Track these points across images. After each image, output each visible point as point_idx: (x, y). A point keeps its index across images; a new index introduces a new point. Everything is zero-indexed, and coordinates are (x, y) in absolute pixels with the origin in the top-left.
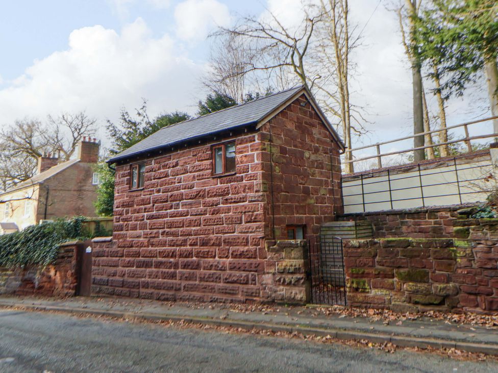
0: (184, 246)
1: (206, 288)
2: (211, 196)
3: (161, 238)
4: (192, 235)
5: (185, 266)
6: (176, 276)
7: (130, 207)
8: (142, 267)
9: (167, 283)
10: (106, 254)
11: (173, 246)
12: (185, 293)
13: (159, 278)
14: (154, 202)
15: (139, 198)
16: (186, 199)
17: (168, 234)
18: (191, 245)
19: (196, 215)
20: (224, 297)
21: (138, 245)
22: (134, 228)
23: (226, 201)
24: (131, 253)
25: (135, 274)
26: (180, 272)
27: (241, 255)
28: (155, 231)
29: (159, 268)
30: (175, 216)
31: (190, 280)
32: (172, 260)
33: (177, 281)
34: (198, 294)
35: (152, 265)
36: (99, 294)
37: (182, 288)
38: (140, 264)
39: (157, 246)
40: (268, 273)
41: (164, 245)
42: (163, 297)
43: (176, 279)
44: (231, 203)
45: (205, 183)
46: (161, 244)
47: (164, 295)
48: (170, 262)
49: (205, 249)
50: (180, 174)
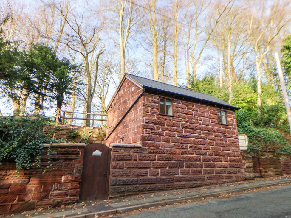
0: (205, 155)
1: (219, 177)
2: (218, 132)
3: (189, 149)
4: (210, 150)
5: (208, 166)
6: (202, 172)
7: (162, 125)
8: (176, 168)
9: (196, 176)
10: (134, 158)
11: (199, 155)
12: (208, 181)
13: (190, 174)
14: (183, 127)
15: (169, 121)
16: (205, 130)
17: (195, 148)
18: (209, 155)
19: (211, 140)
20: (228, 180)
21: (171, 153)
22: (167, 141)
23: (225, 136)
24: (165, 158)
25: (169, 173)
26: (204, 170)
27: (234, 161)
28: (185, 145)
29: (189, 168)
30: (199, 138)
31: (210, 174)
32: (198, 163)
33: (203, 175)
34: (215, 181)
35: (183, 166)
36: (121, 195)
37: (206, 178)
38: (173, 165)
39: (187, 154)
40: (243, 168)
41: (193, 154)
42: (194, 185)
43: (202, 174)
44: (227, 137)
45: (215, 125)
46: (190, 153)
47: (195, 184)
48: (198, 164)
49: (218, 157)
50: (201, 117)
